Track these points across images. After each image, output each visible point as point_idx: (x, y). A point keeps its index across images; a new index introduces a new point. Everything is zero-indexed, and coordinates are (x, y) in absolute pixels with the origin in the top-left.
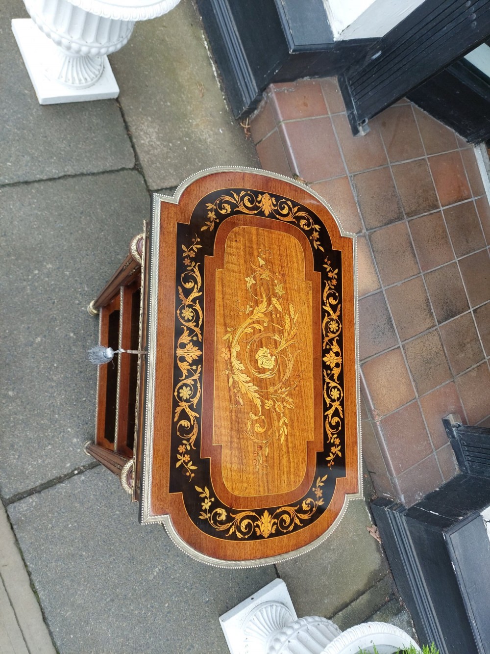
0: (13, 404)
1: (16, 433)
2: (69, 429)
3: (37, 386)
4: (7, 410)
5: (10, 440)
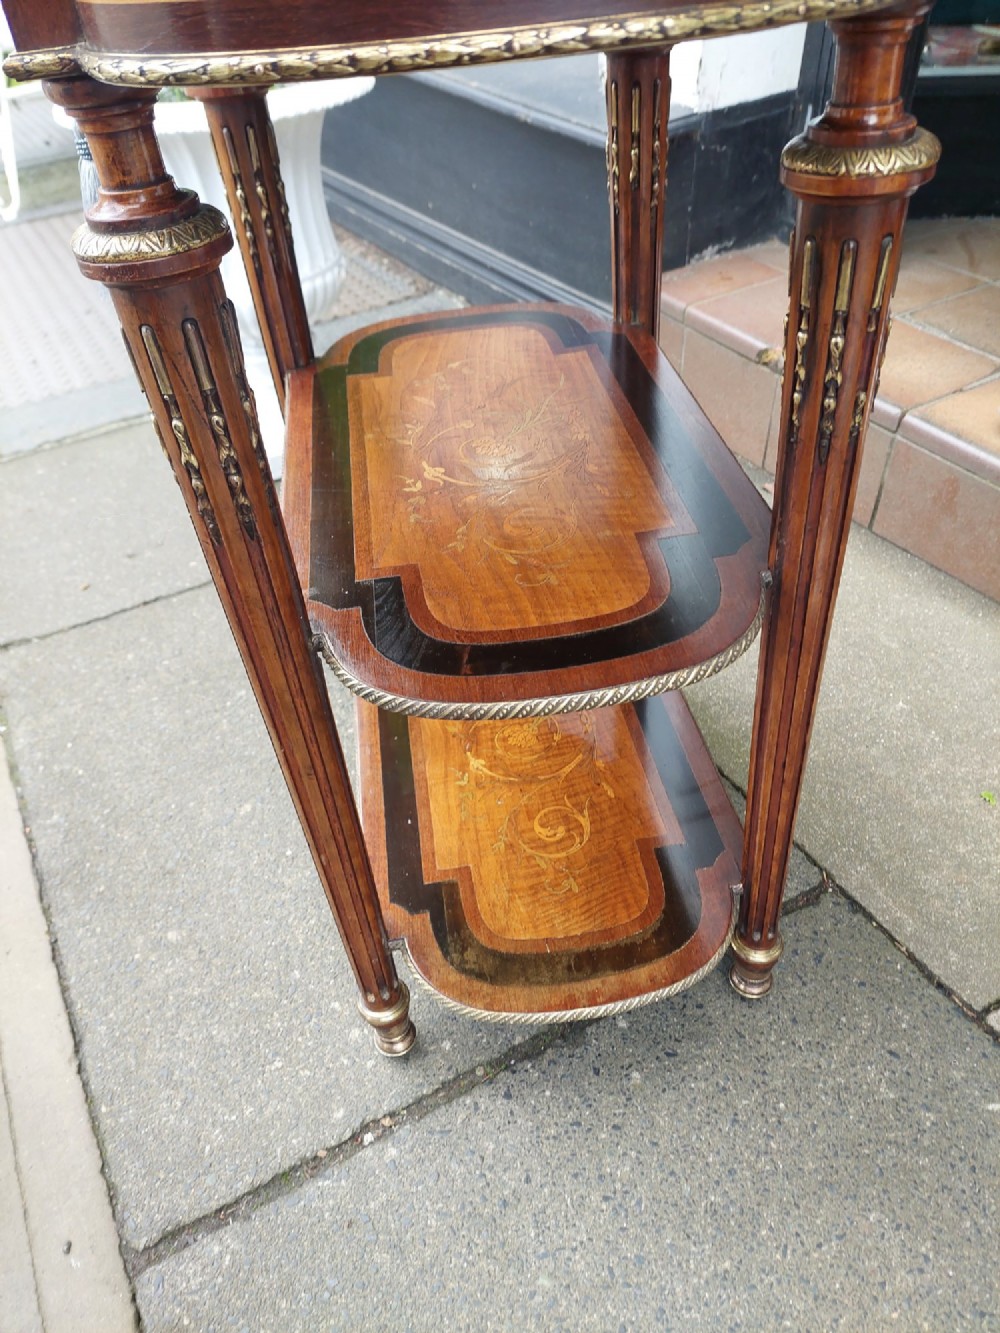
0: (177, 960)
1: (180, 1034)
2: (336, 1005)
3: (242, 908)
4: (160, 978)
5: (161, 1056)
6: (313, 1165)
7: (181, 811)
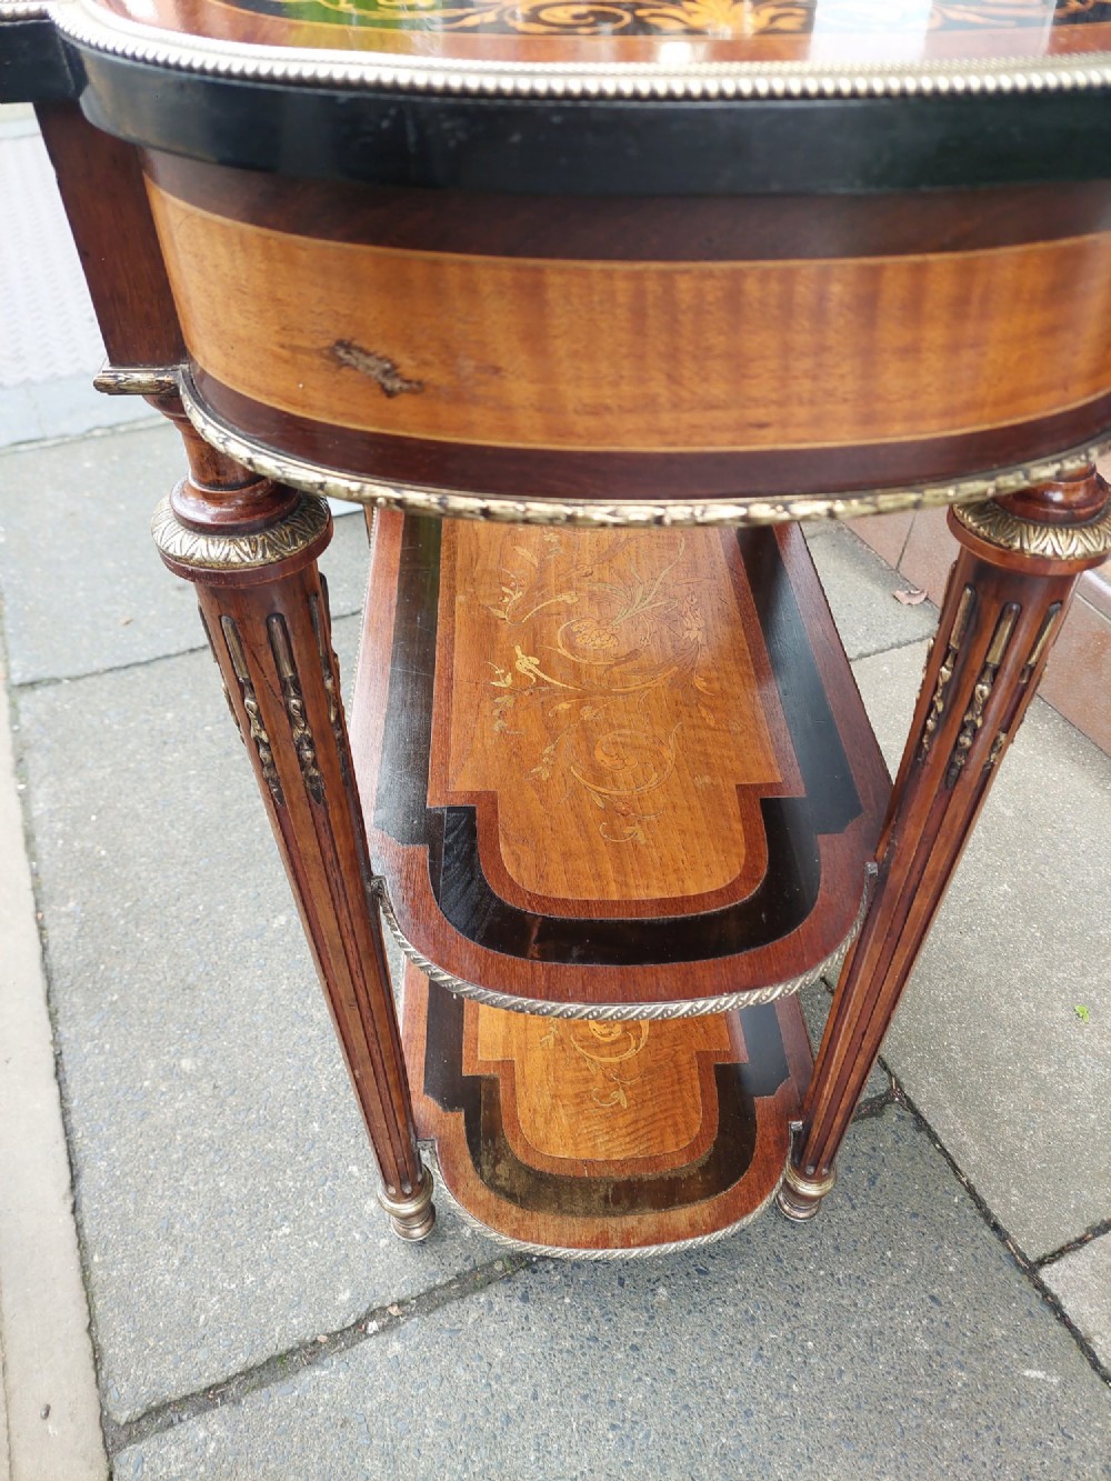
0: (189, 1094)
1: (185, 1182)
2: (354, 1169)
3: (264, 1041)
4: (169, 1112)
5: (162, 1205)
6: (311, 1352)
7: (208, 915)
